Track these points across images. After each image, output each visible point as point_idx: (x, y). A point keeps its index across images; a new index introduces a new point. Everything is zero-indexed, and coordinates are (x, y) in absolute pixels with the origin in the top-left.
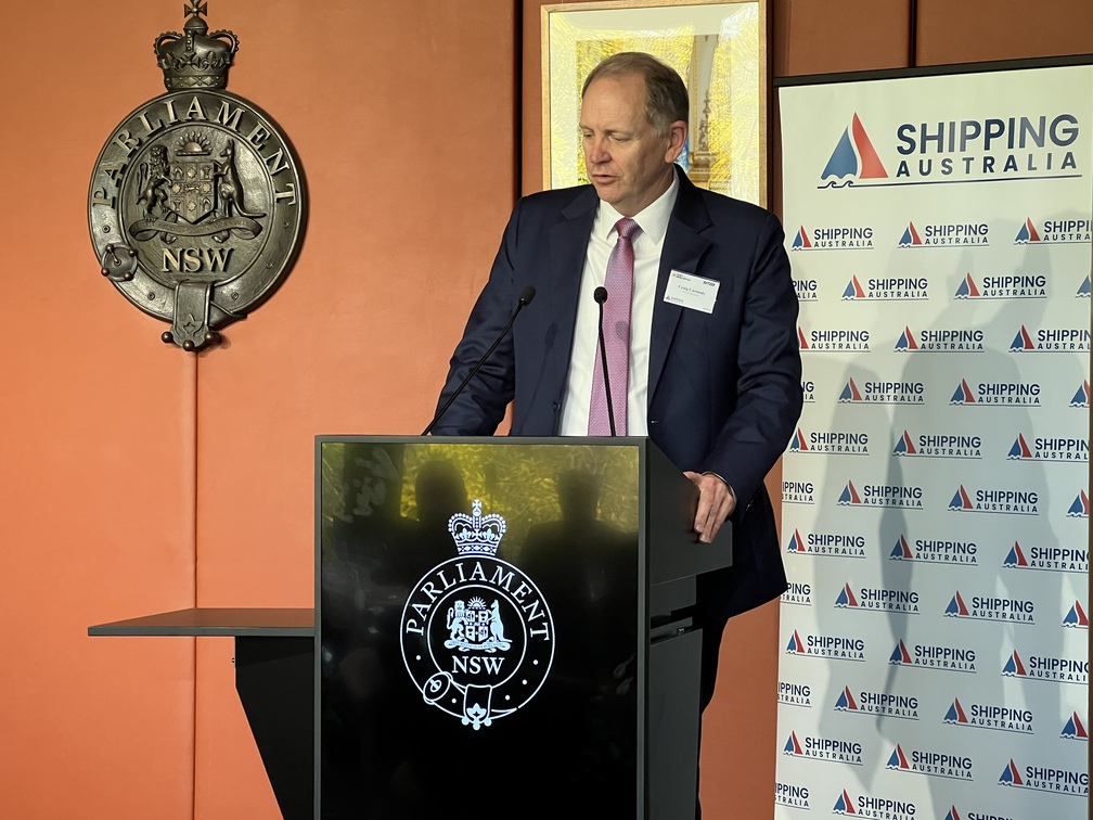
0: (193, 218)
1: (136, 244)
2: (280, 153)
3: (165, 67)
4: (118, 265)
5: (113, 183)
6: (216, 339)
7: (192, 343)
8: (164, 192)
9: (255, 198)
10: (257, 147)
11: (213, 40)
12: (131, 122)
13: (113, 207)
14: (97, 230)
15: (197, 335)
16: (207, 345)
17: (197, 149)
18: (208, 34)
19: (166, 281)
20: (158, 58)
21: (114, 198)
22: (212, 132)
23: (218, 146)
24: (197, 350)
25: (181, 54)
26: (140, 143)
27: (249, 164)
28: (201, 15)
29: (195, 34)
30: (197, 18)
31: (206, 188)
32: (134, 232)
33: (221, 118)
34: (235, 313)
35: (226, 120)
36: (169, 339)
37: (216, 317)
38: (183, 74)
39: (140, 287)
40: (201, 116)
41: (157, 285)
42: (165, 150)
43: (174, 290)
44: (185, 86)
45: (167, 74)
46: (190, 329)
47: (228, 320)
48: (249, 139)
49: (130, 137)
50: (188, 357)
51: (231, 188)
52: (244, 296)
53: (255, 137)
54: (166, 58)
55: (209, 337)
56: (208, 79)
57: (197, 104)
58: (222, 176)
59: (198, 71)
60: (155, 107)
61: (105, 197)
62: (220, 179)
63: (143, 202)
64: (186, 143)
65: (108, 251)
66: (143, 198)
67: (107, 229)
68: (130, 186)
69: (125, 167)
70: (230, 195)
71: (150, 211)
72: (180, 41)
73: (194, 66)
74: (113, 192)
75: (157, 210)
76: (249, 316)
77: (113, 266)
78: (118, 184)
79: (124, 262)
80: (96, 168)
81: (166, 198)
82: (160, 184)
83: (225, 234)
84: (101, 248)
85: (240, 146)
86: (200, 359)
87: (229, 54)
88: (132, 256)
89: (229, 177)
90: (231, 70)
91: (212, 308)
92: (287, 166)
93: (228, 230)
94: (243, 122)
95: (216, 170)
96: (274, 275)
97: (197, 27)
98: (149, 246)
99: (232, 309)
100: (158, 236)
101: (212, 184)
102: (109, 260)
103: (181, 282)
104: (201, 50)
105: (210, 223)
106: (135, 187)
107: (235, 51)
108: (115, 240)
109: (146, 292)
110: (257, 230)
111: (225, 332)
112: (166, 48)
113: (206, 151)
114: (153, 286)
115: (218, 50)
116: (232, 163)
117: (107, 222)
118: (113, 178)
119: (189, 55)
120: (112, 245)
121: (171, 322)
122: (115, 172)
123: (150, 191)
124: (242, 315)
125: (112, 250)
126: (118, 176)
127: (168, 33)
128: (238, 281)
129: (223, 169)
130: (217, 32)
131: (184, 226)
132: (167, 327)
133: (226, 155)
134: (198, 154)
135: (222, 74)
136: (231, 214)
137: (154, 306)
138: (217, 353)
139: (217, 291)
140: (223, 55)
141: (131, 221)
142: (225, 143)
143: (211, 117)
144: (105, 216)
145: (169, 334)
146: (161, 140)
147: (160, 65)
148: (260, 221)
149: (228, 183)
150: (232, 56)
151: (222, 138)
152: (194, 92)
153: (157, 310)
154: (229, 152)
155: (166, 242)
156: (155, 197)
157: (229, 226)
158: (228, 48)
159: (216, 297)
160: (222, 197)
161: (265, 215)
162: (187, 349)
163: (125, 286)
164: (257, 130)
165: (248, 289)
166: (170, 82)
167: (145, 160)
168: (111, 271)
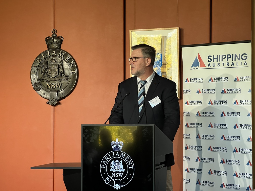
0: (53, 77)
1: (41, 82)
2: (72, 62)
3: (47, 44)
4: (37, 87)
5: (36, 69)
6: (58, 103)
7: (53, 104)
8: (47, 71)
9: (67, 72)
10: (67, 61)
11: (58, 38)
12: (40, 56)
13: (36, 74)
14: (32, 79)
15: (54, 102)
16: (56, 105)
17: (54, 62)
18: (57, 37)
19: (48, 90)
20: (46, 42)
21: (36, 73)
22: (58, 58)
23: (59, 61)
24: (54, 106)
25: (51, 41)
26: (42, 61)
27: (66, 65)
28: (55, 33)
29: (54, 37)
30: (54, 33)
31: (56, 70)
32: (40, 80)
33: (60, 55)
34: (63, 97)
35: (61, 55)
36: (48, 103)
37: (58, 98)
38: (51, 45)
39: (42, 92)
40: (55, 55)
41: (45, 91)
42: (47, 62)
43: (49, 92)
44: (52, 48)
45: (48, 45)
46: (53, 101)
47: (61, 99)
48: (66, 59)
49: (40, 59)
50: (52, 107)
51: (62, 70)
52: (65, 94)
53: (67, 59)
54: (47, 42)
55: (57, 103)
56: (57, 47)
57: (54, 52)
58: (60, 67)
59: (55, 45)
60: (45, 53)
61: (34, 72)
62: (59, 68)
63: (42, 73)
64: (52, 60)
65: (35, 84)
66: (42, 72)
67: (34, 79)
68: (40, 70)
69: (38, 66)
70: (61, 72)
71: (44, 75)
72: (51, 38)
73: (54, 44)
74: (36, 71)
75: (46, 75)
76: (66, 98)
77: (36, 87)
78: (37, 69)
79: (38, 86)
80: (32, 66)
81: (48, 72)
82: (46, 69)
83: (60, 80)
84: (33, 83)
85: (64, 61)
86: (55, 107)
87: (61, 41)
88: (40, 85)
89: (61, 68)
90: (62, 44)
91: (58, 96)
92: (74, 65)
93: (61, 79)
94: (64, 56)
95: (58, 66)
96: (71, 89)
97: (54, 35)
98: (44, 83)
99: (62, 96)
100: (46, 81)
101: (58, 69)
102: (35, 86)
103: (51, 91)
104: (55, 40)
105: (57, 78)
106: (41, 70)
107: (63, 40)
108: (36, 81)
109: (43, 93)
110: (67, 79)
111: (60, 102)
112: (48, 40)
113: (56, 62)
114: (45, 92)
115: (59, 40)
116: (62, 64)
117: (35, 78)
118: (36, 68)
119: (53, 41)
120: (35, 83)
121: (48, 99)
122: (36, 67)
123: (44, 71)
124: (64, 98)
125: (36, 84)
126: (37, 68)
127: (48, 37)
128: (63, 90)
129: (60, 66)
130: (59, 36)
131: (52, 78)
132: (48, 101)
133: (61, 63)
134: (54, 63)
135: (60, 45)
136: (62, 76)
137: (45, 96)
138: (58, 106)
139: (59, 93)
140: (60, 41)
141: (40, 78)
142: (60, 60)
143: (57, 55)
144: (34, 76)
145: (48, 102)
146: (46, 60)
147: (46, 44)
148: (68, 77)
149: (61, 69)
150: (62, 41)
151: (60, 59)
152: (54, 49)
153: (45, 97)
154: (61, 62)
155: (47, 82)
156: (45, 72)
157: (61, 78)
158: (61, 40)
159: (58, 94)
160: (60, 72)
161: (69, 76)
162: (52, 105)
163: (38, 92)
164: (67, 57)
165: (65, 92)
166: (49, 47)
167: (43, 64)
168: (35, 88)
